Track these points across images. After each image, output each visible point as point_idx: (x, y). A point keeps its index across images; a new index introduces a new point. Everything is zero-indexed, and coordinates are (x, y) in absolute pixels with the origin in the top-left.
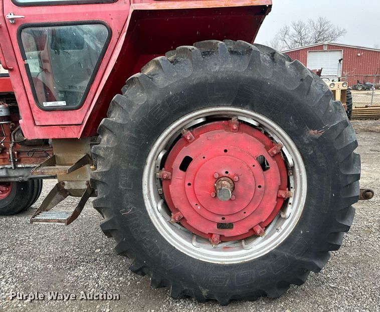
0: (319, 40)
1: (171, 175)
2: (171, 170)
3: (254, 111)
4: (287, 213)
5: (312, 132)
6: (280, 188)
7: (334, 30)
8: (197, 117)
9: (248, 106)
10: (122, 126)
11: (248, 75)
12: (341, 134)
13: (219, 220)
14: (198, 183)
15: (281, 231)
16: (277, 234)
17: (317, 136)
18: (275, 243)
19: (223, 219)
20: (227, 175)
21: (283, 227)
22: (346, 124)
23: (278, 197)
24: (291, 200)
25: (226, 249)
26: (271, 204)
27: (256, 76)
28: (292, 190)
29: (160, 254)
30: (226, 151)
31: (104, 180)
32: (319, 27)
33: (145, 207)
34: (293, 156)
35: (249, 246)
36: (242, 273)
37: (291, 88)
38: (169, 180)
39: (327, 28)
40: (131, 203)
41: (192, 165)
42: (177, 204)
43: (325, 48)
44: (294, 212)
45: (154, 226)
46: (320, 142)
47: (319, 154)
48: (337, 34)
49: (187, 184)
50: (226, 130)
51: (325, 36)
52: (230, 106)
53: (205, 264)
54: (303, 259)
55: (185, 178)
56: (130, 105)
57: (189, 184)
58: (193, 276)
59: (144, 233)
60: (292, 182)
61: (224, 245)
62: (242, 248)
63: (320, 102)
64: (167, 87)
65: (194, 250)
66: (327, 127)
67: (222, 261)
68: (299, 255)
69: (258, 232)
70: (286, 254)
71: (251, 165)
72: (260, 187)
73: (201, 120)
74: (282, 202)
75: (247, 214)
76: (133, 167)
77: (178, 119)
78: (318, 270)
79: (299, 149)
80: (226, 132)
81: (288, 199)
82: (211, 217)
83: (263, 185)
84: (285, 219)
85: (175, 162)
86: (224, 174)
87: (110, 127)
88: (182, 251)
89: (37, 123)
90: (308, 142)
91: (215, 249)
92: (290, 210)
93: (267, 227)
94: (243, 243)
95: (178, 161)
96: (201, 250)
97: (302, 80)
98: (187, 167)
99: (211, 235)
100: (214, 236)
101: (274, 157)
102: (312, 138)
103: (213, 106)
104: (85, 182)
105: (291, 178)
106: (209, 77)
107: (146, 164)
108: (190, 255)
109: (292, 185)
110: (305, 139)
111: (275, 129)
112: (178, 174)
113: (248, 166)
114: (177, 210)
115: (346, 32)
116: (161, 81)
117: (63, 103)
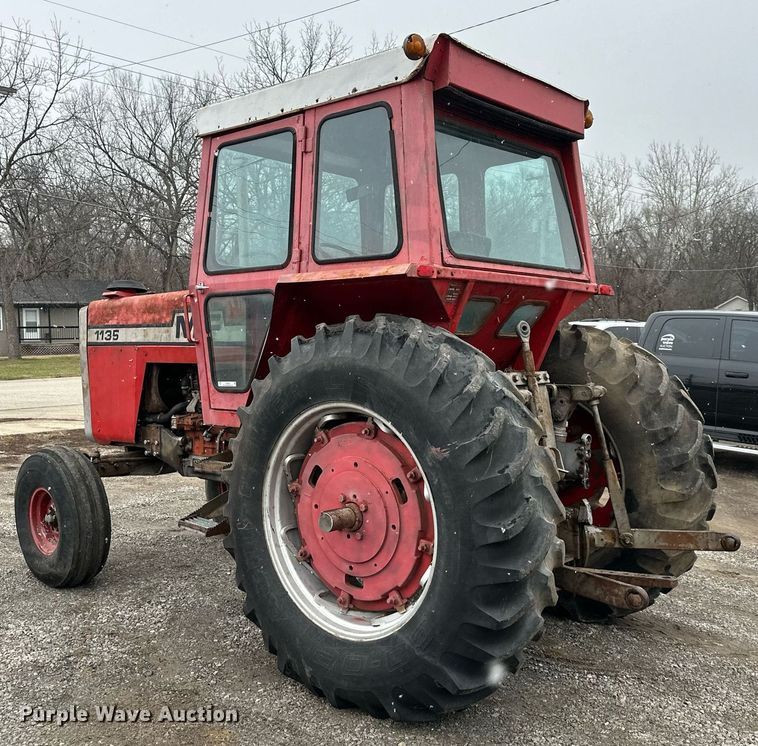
1: (300, 489)
2: (300, 482)
5: (433, 449)
6: (422, 536)
11: (365, 363)
13: (347, 568)
14: (324, 506)
17: (440, 457)
19: (351, 568)
20: (355, 500)
23: (417, 550)
25: (356, 619)
26: (408, 561)
29: (268, 596)
30: (356, 464)
33: (263, 526)
35: (377, 621)
36: (353, 656)
37: (412, 385)
38: (298, 496)
40: (248, 516)
41: (321, 480)
45: (269, 555)
46: (444, 467)
47: (444, 485)
49: (314, 505)
53: (316, 630)
54: (426, 658)
55: (313, 494)
57: (316, 507)
58: (297, 640)
62: (369, 622)
64: (288, 374)
65: (312, 607)
66: (455, 446)
67: (336, 632)
68: (420, 648)
70: (408, 643)
71: (384, 492)
72: (394, 526)
75: (379, 568)
77: (300, 414)
79: (425, 473)
80: (359, 438)
82: (337, 562)
83: (397, 526)
85: (305, 472)
86: (352, 498)
88: (294, 600)
89: (212, 406)
90: (431, 464)
91: (342, 615)
95: (307, 472)
96: (322, 609)
98: (316, 481)
99: (339, 591)
100: (342, 593)
102: (436, 459)
103: (333, 401)
106: (326, 363)
108: (302, 610)
110: (428, 460)
112: (307, 490)
113: (378, 492)
114: (304, 542)
117: (233, 384)
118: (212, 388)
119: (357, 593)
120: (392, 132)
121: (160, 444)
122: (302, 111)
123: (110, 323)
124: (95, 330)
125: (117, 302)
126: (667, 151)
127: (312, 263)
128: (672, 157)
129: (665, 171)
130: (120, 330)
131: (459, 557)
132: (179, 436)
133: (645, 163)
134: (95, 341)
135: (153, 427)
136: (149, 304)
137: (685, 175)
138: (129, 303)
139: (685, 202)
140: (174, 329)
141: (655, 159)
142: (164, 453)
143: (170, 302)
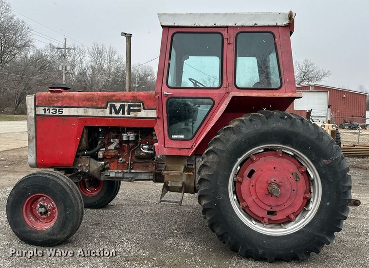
0: (305, 80)
1: (242, 180)
2: (242, 177)
3: (293, 148)
4: (310, 208)
5: (324, 161)
6: (305, 192)
7: (319, 71)
8: (261, 149)
9: (290, 145)
10: (222, 151)
11: (290, 129)
12: (340, 163)
13: (269, 209)
14: (258, 185)
15: (306, 218)
16: (303, 220)
17: (328, 163)
18: (303, 225)
19: (271, 208)
20: (275, 182)
21: (307, 216)
22: (343, 158)
23: (304, 198)
24: (312, 200)
25: (271, 228)
26: (300, 202)
27: (295, 131)
28: (312, 194)
29: (236, 225)
30: (275, 168)
31: (209, 179)
32: (304, 68)
33: (229, 196)
34: (313, 173)
35: (286, 226)
36: (283, 242)
37: (313, 137)
38: (241, 183)
39: (312, 69)
40: (223, 193)
41: (255, 175)
42: (244, 197)
43: (312, 89)
44: (314, 207)
46: (329, 166)
47: (329, 173)
48: (322, 75)
49: (251, 185)
50: (275, 157)
51: (311, 76)
52: (280, 144)
55: (250, 182)
56: (228, 141)
57: (252, 186)
58: (254, 241)
59: (228, 211)
60: (312, 189)
61: (270, 226)
62: (282, 228)
63: (328, 145)
64: (248, 133)
66: (333, 159)
68: (317, 232)
69: (292, 218)
70: (310, 231)
71: (289, 177)
72: (294, 190)
73: (262, 150)
74: (306, 201)
75: (286, 207)
76: (225, 173)
78: (329, 243)
79: (317, 170)
80: (275, 158)
81: (310, 199)
83: (295, 190)
84: (308, 211)
85: (245, 172)
86: (273, 181)
87: (216, 151)
89: (166, 146)
90: (322, 166)
91: (265, 227)
92: (311, 206)
93: (297, 216)
94: (282, 225)
95: (247, 172)
96: (257, 226)
97: (319, 134)
98: (251, 176)
99: (263, 218)
100: (265, 219)
101: (302, 173)
102: (325, 164)
103: (270, 144)
104: (181, 182)
105: (311, 187)
106: (270, 129)
107: (231, 172)
109: (312, 191)
110: (321, 164)
111: (304, 158)
112: (246, 180)
113: (287, 178)
114: (244, 201)
115: (331, 74)
116: (244, 130)
117: (182, 137)
118: (167, 138)
119: (273, 217)
120: (275, 44)
121: (89, 166)
122: (227, 27)
123: (55, 105)
124: (43, 108)
125: (60, 94)
126: (99, 46)
127: (235, 88)
128: (100, 49)
129: (98, 53)
130: (64, 109)
131: (335, 197)
132: (102, 161)
133: (91, 50)
134: (44, 114)
135: (84, 158)
136: (87, 97)
137: (105, 56)
138: (72, 95)
139: (105, 66)
140: (108, 110)
141: (94, 48)
142: (91, 171)
143: (104, 97)
